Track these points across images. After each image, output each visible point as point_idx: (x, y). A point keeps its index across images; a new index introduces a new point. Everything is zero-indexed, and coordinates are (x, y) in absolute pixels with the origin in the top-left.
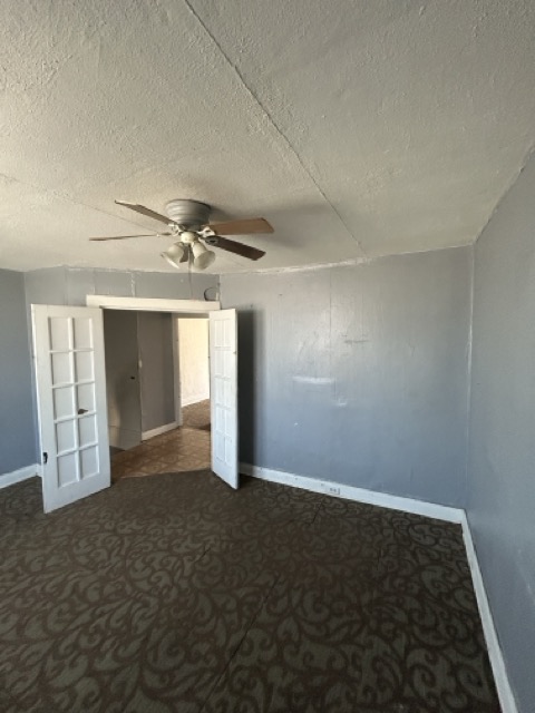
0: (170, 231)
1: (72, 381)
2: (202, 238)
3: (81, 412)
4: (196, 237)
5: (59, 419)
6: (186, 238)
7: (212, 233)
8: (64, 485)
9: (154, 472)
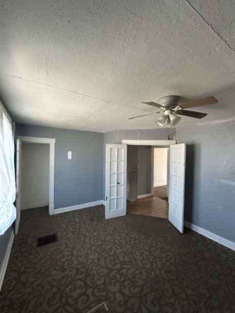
0: (160, 111)
1: (116, 172)
2: (174, 112)
3: (118, 183)
4: (172, 112)
5: (111, 185)
6: (167, 113)
7: (180, 109)
8: (111, 210)
9: (142, 214)
